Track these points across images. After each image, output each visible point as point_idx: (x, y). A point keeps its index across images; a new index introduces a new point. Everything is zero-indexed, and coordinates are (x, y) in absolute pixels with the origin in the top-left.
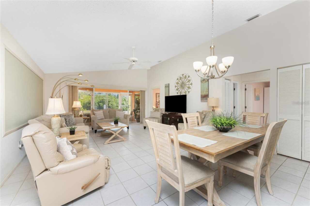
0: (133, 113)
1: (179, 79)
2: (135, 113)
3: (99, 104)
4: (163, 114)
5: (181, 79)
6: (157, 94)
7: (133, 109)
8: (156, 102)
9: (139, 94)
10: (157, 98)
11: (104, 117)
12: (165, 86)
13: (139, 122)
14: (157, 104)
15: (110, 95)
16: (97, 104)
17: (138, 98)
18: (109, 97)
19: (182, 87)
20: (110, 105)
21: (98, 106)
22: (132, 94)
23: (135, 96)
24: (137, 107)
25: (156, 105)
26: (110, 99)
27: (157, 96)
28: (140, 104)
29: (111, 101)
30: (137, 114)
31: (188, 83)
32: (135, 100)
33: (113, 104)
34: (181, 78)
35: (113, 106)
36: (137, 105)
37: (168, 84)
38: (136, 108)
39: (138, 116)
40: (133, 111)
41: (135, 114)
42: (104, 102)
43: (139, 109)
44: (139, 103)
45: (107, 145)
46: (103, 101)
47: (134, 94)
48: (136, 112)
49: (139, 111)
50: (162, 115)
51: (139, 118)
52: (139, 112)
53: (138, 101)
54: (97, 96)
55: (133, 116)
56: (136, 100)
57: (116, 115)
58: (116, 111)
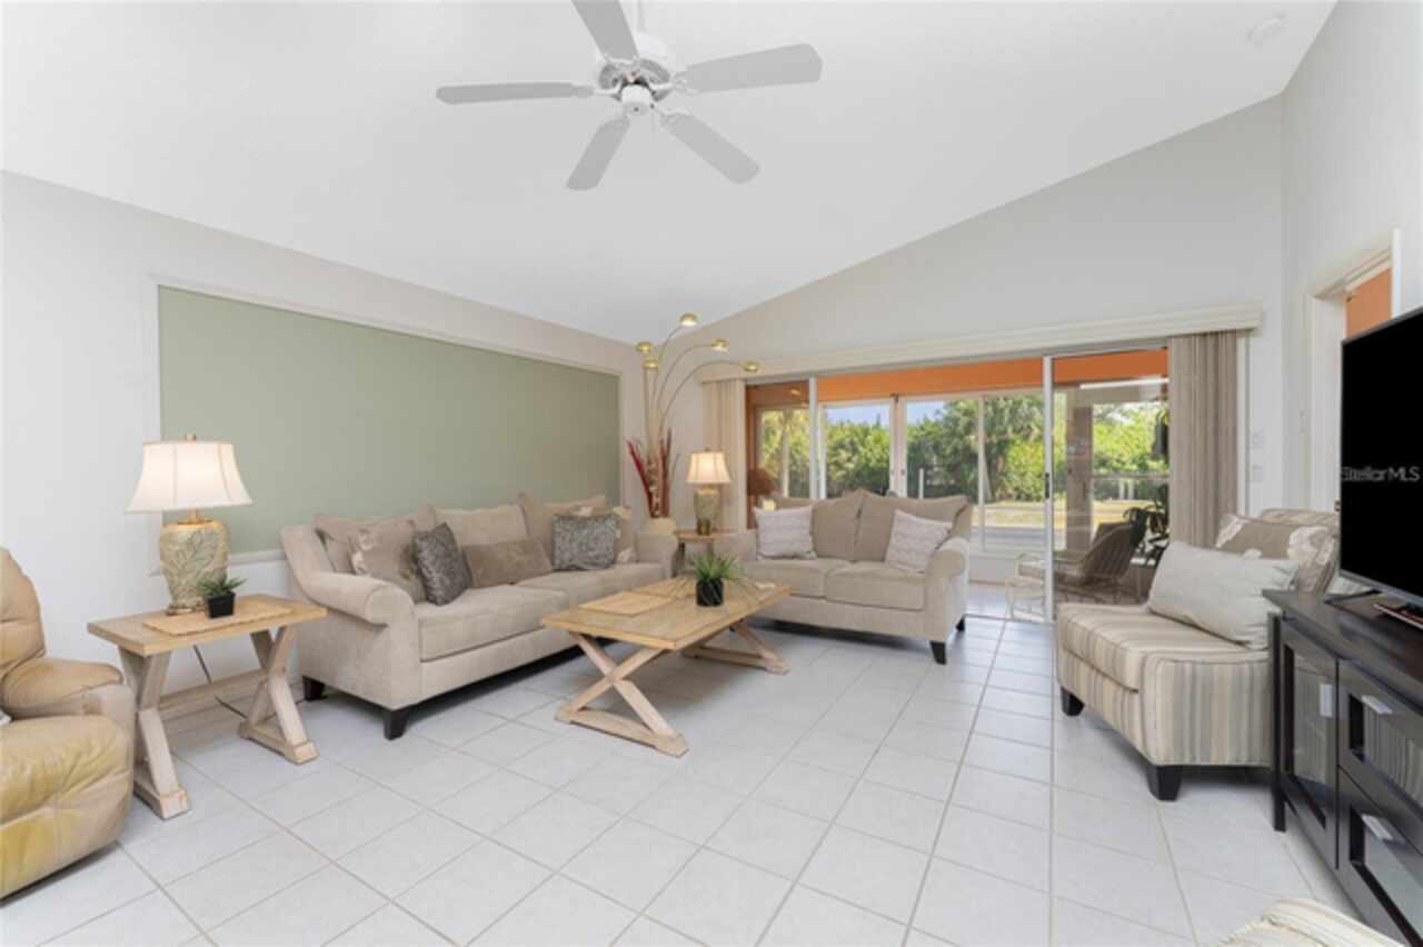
11: (805, 545)
57: (893, 541)
58: (899, 513)
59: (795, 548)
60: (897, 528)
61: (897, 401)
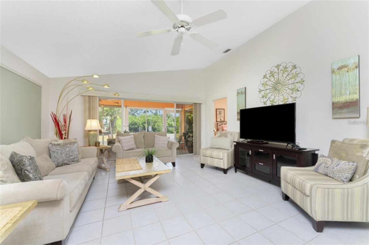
0: (183, 138)
1: (268, 76)
2: (185, 138)
3: (143, 125)
4: (237, 143)
5: (273, 76)
6: (217, 110)
7: (183, 132)
8: (217, 121)
9: (192, 109)
10: (218, 116)
12: (238, 93)
13: (192, 153)
14: (217, 124)
15: (157, 115)
16: (142, 125)
17: (191, 116)
18: (155, 116)
19: (276, 89)
20: (156, 126)
21: (142, 128)
22: (182, 111)
23: (186, 113)
24: (189, 129)
25: (216, 126)
26: (156, 119)
27: (218, 113)
28: (194, 125)
29: (157, 121)
30: (189, 139)
31: (293, 80)
32: (186, 118)
33: (159, 125)
34: (272, 74)
35: (159, 128)
36: (188, 126)
37: (243, 88)
38: (187, 130)
39: (190, 142)
40: (183, 135)
41: (185, 140)
42: (150, 122)
43: (192, 132)
44: (192, 123)
45: (126, 211)
46: (148, 121)
47: (184, 110)
48: (187, 137)
49: (191, 135)
50: (235, 143)
51: (192, 146)
52: (192, 137)
53: (191, 121)
54: (142, 116)
55: (183, 142)
56: (188, 118)
57: (155, 142)
58: (156, 135)
59: (131, 147)
60: (156, 139)
61: (126, 108)
